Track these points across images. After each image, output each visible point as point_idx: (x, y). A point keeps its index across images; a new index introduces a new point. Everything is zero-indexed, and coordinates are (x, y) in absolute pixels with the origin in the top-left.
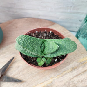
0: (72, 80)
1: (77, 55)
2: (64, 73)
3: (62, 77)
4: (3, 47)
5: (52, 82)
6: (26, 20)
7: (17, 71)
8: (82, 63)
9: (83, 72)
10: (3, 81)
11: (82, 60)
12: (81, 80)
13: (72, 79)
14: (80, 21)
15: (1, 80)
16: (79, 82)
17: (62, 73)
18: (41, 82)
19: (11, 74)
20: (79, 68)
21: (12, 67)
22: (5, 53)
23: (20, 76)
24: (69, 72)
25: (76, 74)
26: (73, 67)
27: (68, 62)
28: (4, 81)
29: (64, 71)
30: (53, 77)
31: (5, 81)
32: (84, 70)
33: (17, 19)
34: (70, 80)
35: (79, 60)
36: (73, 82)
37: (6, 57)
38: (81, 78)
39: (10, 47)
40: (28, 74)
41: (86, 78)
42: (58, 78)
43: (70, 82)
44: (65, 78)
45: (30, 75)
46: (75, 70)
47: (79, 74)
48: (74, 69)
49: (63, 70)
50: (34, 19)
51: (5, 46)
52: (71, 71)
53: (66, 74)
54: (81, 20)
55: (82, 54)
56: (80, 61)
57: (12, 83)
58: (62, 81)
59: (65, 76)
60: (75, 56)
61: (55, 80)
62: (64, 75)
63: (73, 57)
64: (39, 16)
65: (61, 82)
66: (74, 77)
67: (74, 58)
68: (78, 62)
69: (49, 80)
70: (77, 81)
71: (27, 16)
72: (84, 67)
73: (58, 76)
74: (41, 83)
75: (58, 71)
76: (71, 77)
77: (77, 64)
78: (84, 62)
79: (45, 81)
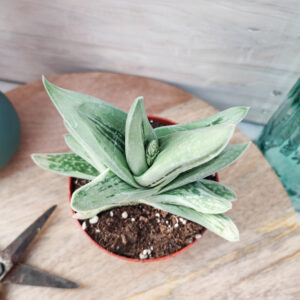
0: (234, 290)
1: (257, 210)
2: (212, 265)
3: (203, 276)
4: (19, 169)
5: (171, 293)
6: (97, 80)
7: (62, 251)
8: (272, 235)
9: (272, 265)
10: (18, 283)
11: (270, 225)
12: (263, 291)
13: (235, 284)
14: (277, 93)
15: (13, 278)
16: (258, 296)
17: (204, 266)
18: (136, 291)
19: (44, 260)
20: (260, 250)
21: (48, 238)
22: (24, 189)
23: (72, 268)
24: (225, 264)
25: (248, 270)
26: (243, 246)
28: (21, 280)
29: (212, 260)
30: (177, 277)
31: (25, 283)
32: (277, 258)
33: (66, 76)
34: (230, 288)
35: (263, 226)
36: (237, 295)
37: (27, 205)
38: (264, 282)
40: (99, 261)
41: (278, 286)
42: (193, 280)
43: (229, 294)
45: (104, 265)
46: (248, 256)
47: (259, 272)
48: (242, 253)
49: (208, 255)
50: (123, 76)
51: (27, 167)
52: (235, 260)
53: (217, 268)
54: (278, 90)
55: (272, 206)
56: (263, 229)
57: (48, 290)
58: (203, 291)
59: (213, 275)
60: (250, 213)
61: (181, 285)
62: (211, 272)
63: (243, 214)
64: (141, 68)
65: (199, 293)
66: (243, 279)
67: (248, 219)
68: (258, 232)
69: (162, 284)
70: (252, 294)
71: (101, 66)
72: (276, 247)
73: (192, 275)
74: (137, 294)
75: (192, 257)
76: (233, 278)
77: (254, 237)
78: (277, 233)
79: (151, 288)
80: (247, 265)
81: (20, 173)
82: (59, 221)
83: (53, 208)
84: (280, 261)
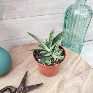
1: (69, 55)
3: (67, 70)
5: (63, 77)
6: (23, 47)
7: (34, 81)
9: (78, 62)
13: (74, 69)
16: (80, 69)
17: (67, 69)
20: (75, 61)
21: (29, 80)
22: (17, 73)
25: (75, 65)
26: (71, 62)
27: (66, 61)
29: (67, 67)
30: (63, 73)
32: (78, 61)
36: (76, 70)
37: (19, 76)
38: (79, 66)
39: (19, 68)
40: (44, 78)
41: (82, 65)
43: (74, 71)
44: (70, 70)
45: (46, 78)
47: (77, 65)
48: (72, 63)
50: (29, 44)
51: (15, 68)
52: (71, 65)
53: (69, 68)
55: (72, 54)
56: (73, 58)
58: (69, 73)
62: (68, 69)
64: (32, 41)
65: (69, 74)
66: (75, 67)
67: (69, 57)
70: (78, 69)
73: (65, 71)
74: (56, 80)
75: (63, 68)
76: (73, 68)
77: (72, 60)
80: (74, 65)
81: (14, 70)
82: (29, 75)
83: (27, 72)
84: (79, 61)
